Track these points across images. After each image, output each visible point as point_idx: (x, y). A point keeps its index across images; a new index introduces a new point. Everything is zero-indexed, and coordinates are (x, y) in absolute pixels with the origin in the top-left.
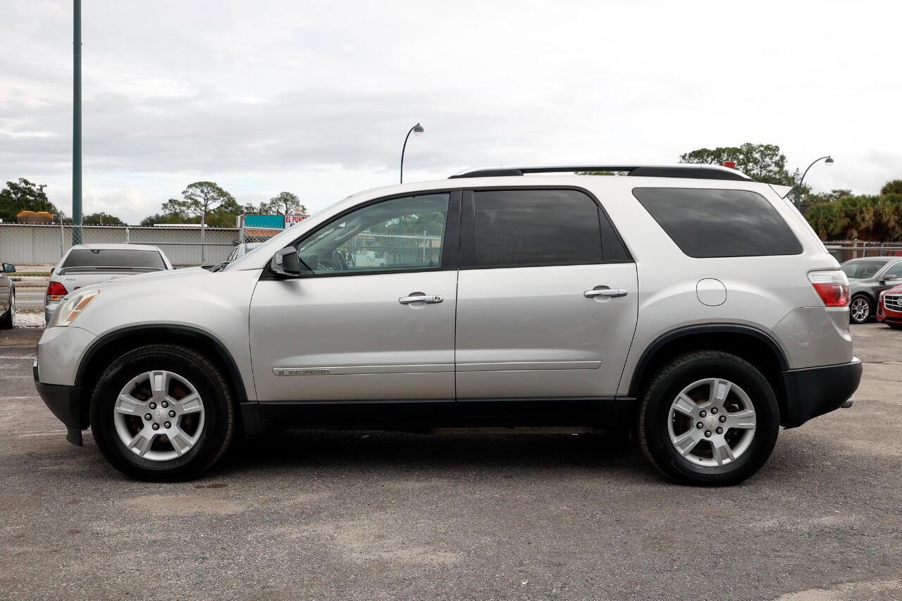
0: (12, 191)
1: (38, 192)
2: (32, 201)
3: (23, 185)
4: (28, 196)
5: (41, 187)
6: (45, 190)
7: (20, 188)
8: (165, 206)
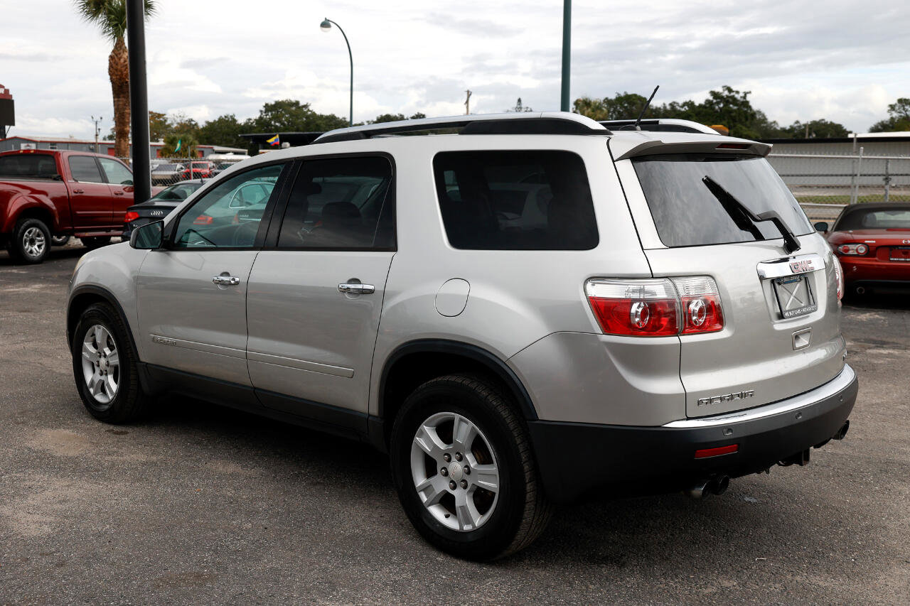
0: (715, 101)
1: (742, 100)
2: (735, 110)
3: (726, 93)
4: (731, 106)
5: (746, 94)
6: (749, 98)
7: (723, 97)
8: (892, 107)
